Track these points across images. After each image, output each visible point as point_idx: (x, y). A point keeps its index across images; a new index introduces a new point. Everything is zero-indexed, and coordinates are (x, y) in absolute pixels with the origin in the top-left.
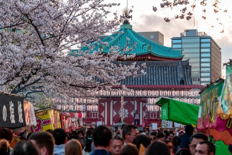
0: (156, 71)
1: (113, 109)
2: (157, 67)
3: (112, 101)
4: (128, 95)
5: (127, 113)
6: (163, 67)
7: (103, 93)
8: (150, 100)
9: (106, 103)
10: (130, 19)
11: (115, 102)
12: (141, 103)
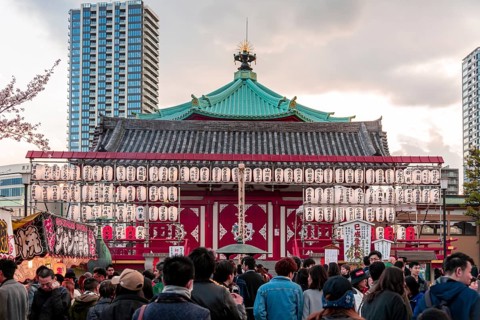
0: (312, 140)
1: (219, 222)
2: (314, 134)
3: (216, 203)
4: (255, 179)
5: (252, 231)
6: (328, 133)
7: (190, 174)
8: (312, 194)
9: (203, 208)
10: (253, 62)
11: (222, 206)
12: (283, 209)
